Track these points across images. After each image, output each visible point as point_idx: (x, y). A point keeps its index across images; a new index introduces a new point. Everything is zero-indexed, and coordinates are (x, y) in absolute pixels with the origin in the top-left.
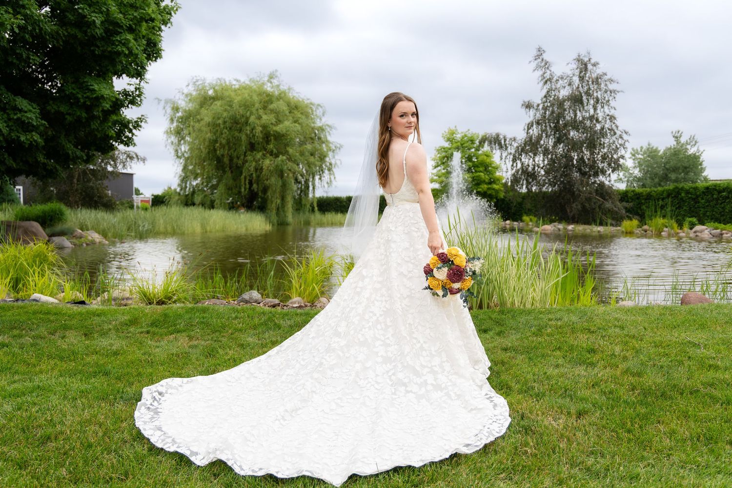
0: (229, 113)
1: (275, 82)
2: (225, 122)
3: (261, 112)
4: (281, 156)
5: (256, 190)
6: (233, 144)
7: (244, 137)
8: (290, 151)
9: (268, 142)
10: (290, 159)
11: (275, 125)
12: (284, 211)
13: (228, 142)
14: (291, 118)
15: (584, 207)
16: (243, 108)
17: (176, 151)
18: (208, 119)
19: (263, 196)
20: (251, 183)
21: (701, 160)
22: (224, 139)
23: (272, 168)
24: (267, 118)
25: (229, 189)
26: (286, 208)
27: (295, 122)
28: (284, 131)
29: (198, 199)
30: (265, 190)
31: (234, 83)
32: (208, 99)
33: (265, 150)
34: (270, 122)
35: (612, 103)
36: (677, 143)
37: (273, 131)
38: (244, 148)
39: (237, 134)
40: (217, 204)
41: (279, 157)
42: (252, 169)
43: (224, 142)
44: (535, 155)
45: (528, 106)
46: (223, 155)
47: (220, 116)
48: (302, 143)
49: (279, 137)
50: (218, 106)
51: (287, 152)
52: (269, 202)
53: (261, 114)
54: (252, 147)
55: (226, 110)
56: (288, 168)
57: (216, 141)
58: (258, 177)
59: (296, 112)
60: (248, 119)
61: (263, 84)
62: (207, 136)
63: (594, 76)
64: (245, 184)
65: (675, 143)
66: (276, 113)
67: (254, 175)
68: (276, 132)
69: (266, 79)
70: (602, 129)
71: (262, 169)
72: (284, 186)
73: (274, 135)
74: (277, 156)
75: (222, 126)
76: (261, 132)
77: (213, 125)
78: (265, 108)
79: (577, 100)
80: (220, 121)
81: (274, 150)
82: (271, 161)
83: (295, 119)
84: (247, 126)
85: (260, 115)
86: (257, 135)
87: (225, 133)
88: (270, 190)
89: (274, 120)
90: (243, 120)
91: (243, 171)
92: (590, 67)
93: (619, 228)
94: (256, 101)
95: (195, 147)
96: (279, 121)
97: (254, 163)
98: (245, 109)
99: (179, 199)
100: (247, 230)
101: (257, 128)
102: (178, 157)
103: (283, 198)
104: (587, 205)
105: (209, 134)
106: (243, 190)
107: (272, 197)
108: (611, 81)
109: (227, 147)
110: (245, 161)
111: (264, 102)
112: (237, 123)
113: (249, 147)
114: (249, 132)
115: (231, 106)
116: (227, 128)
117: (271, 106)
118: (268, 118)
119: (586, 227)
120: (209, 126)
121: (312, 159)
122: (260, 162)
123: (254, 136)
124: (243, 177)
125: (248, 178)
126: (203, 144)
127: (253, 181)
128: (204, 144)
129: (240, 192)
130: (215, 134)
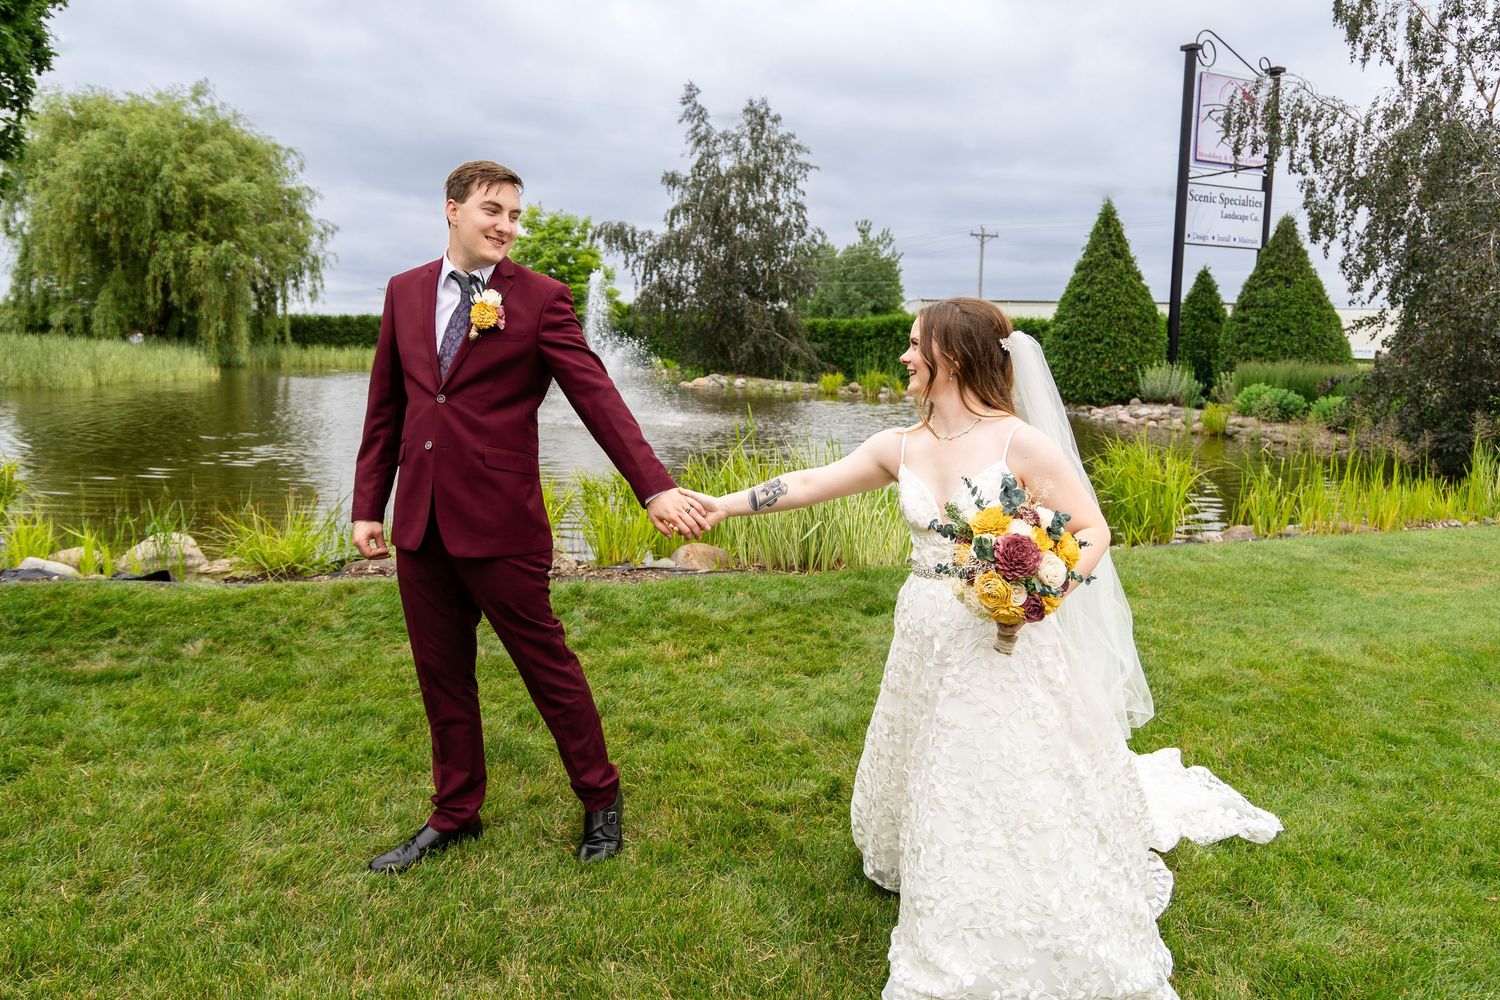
0: (118, 155)
1: (206, 101)
2: (109, 173)
3: (183, 157)
4: (225, 242)
5: (176, 303)
6: (126, 215)
7: (149, 204)
8: (243, 232)
9: (198, 215)
10: (241, 248)
11: (211, 184)
12: (231, 343)
13: (118, 211)
14: (240, 171)
15: (756, 348)
16: (146, 147)
17: (7, 223)
18: (74, 165)
19: (190, 313)
20: (166, 290)
21: (897, 268)
22: (109, 204)
23: (208, 264)
24: (193, 170)
25: (120, 298)
26: (235, 337)
27: (250, 179)
28: (230, 196)
29: (57, 317)
30: (194, 304)
31: (122, 97)
32: (70, 123)
33: (193, 228)
34: (202, 178)
35: (800, 185)
36: (864, 242)
37: (209, 195)
38: (150, 223)
39: (134, 196)
40: (98, 327)
41: (221, 242)
42: (169, 264)
43: (109, 210)
44: (683, 262)
45: (672, 180)
46: (107, 235)
47: (99, 160)
48: (261, 219)
49: (219, 205)
50: (94, 139)
51: (233, 236)
52: (202, 324)
53: (184, 161)
54: (166, 222)
55: (109, 150)
56: (238, 264)
57: (93, 208)
58: (180, 278)
59: (248, 161)
60: (157, 170)
61: (183, 103)
62: (75, 197)
63: (775, 137)
64: (155, 292)
65: (860, 240)
66: (213, 160)
67: (173, 276)
68: (214, 195)
69: (188, 94)
70: (786, 223)
71: (187, 264)
72: (232, 298)
73: (210, 203)
74: (216, 241)
75: (104, 180)
76: (185, 195)
77: (87, 177)
78: (190, 150)
79: (752, 177)
80: (101, 171)
81: (212, 230)
82: (205, 250)
83: (248, 174)
84: (155, 182)
85: (181, 164)
86: (177, 200)
87: (112, 194)
88: (205, 302)
89: (209, 175)
90: (147, 171)
91: (150, 266)
92: (768, 123)
93: (814, 385)
94: (172, 136)
95: (50, 217)
96: (219, 178)
97: (172, 253)
98: (151, 150)
99: (14, 316)
100: (175, 380)
101: (177, 187)
102: (9, 233)
103: (229, 318)
104: (763, 347)
105: (78, 195)
106: (150, 302)
107: (208, 316)
108: (799, 148)
109: (114, 221)
110: (153, 248)
111: (187, 139)
112: (133, 177)
113: (160, 222)
114: (159, 195)
115: (123, 144)
116: (113, 184)
117: (203, 148)
118: (198, 171)
119: (762, 381)
120: (76, 179)
121: (281, 249)
122: (185, 252)
123: (171, 202)
124: (149, 278)
125: (161, 279)
126: (64, 212)
127: (171, 285)
128: (69, 212)
129: (142, 306)
130: (89, 194)
